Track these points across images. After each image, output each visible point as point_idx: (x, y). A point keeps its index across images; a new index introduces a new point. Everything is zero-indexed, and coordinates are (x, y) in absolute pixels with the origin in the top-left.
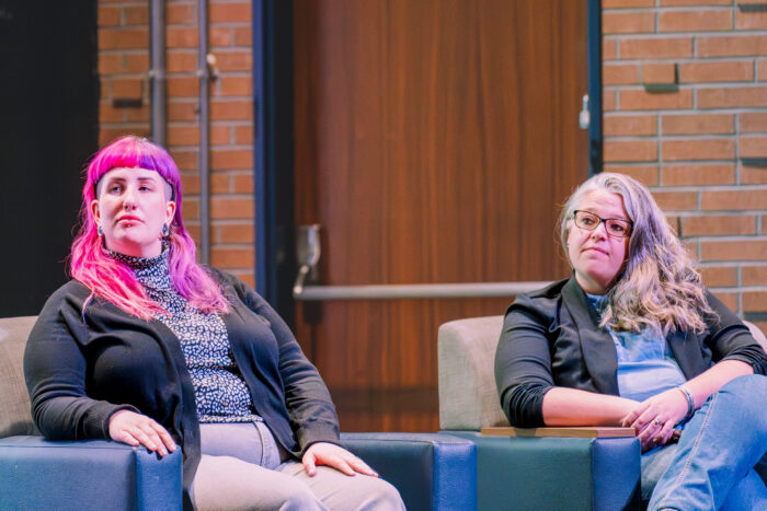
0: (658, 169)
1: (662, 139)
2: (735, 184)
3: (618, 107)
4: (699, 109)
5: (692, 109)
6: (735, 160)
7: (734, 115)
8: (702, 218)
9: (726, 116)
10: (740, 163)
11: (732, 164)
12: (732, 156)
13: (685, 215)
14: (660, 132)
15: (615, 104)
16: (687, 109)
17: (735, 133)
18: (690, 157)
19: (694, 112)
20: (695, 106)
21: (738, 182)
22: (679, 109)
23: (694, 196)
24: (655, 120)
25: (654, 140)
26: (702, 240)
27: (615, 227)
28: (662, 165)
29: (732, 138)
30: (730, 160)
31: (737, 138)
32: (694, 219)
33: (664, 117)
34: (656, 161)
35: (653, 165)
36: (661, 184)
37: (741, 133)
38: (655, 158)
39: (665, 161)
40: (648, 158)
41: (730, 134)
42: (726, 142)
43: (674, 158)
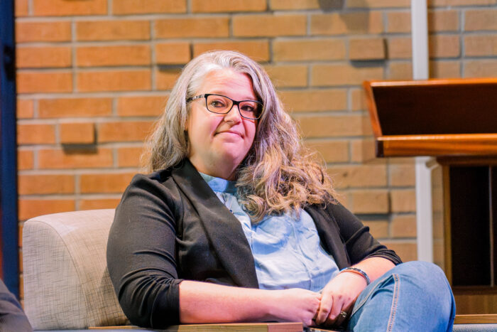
0: (72, 75)
1: (76, 45)
2: (151, 91)
3: (31, 13)
4: (115, 15)
5: (106, 15)
6: (151, 66)
7: (150, 22)
8: (119, 125)
9: (142, 22)
10: (156, 70)
11: (147, 70)
12: (147, 62)
13: (100, 121)
14: (75, 37)
15: (27, 10)
16: (102, 15)
17: (150, 40)
18: (107, 63)
19: (110, 18)
20: (111, 12)
21: (155, 87)
22: (93, 15)
23: (109, 102)
24: (69, 25)
25: (68, 46)
26: (118, 146)
27: (245, 108)
28: (77, 71)
29: (147, 45)
30: (145, 66)
31: (153, 44)
32: (109, 125)
33: (80, 24)
34: (71, 67)
35: (67, 71)
36: (76, 90)
37: (157, 39)
38: (69, 63)
39: (81, 67)
40: (63, 64)
41: (144, 40)
42: (141, 49)
43: (88, 64)
